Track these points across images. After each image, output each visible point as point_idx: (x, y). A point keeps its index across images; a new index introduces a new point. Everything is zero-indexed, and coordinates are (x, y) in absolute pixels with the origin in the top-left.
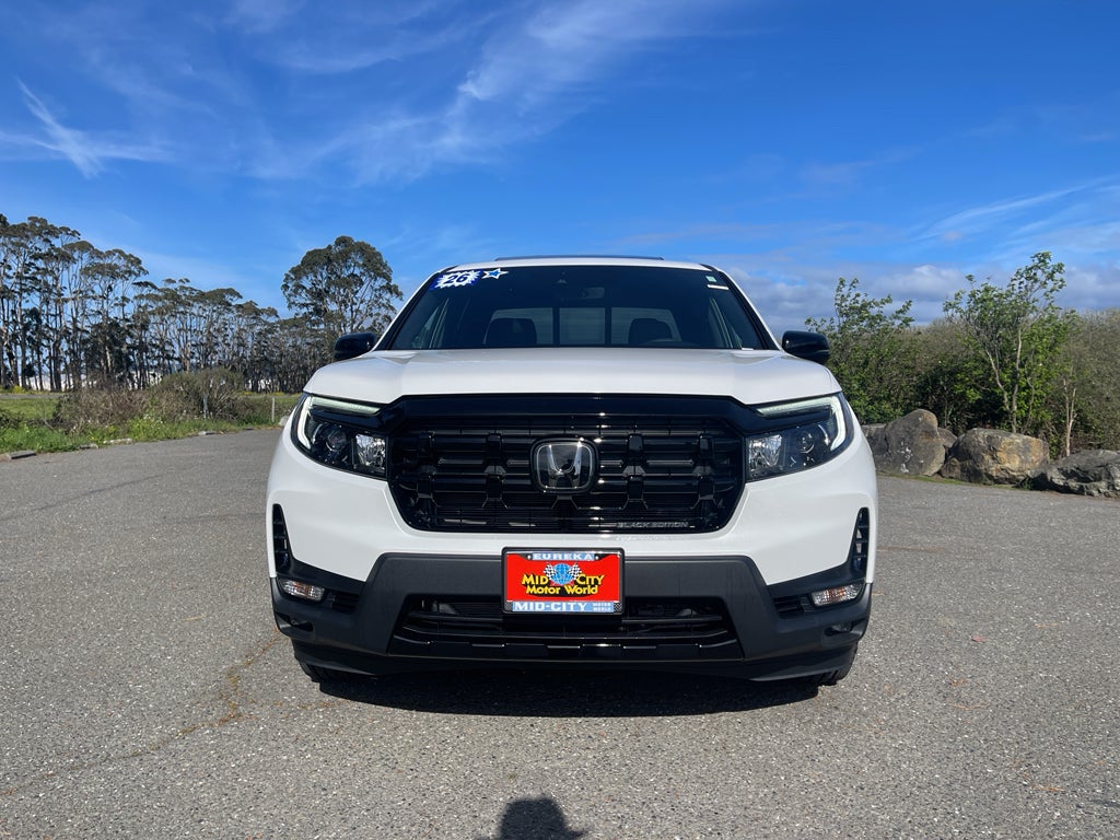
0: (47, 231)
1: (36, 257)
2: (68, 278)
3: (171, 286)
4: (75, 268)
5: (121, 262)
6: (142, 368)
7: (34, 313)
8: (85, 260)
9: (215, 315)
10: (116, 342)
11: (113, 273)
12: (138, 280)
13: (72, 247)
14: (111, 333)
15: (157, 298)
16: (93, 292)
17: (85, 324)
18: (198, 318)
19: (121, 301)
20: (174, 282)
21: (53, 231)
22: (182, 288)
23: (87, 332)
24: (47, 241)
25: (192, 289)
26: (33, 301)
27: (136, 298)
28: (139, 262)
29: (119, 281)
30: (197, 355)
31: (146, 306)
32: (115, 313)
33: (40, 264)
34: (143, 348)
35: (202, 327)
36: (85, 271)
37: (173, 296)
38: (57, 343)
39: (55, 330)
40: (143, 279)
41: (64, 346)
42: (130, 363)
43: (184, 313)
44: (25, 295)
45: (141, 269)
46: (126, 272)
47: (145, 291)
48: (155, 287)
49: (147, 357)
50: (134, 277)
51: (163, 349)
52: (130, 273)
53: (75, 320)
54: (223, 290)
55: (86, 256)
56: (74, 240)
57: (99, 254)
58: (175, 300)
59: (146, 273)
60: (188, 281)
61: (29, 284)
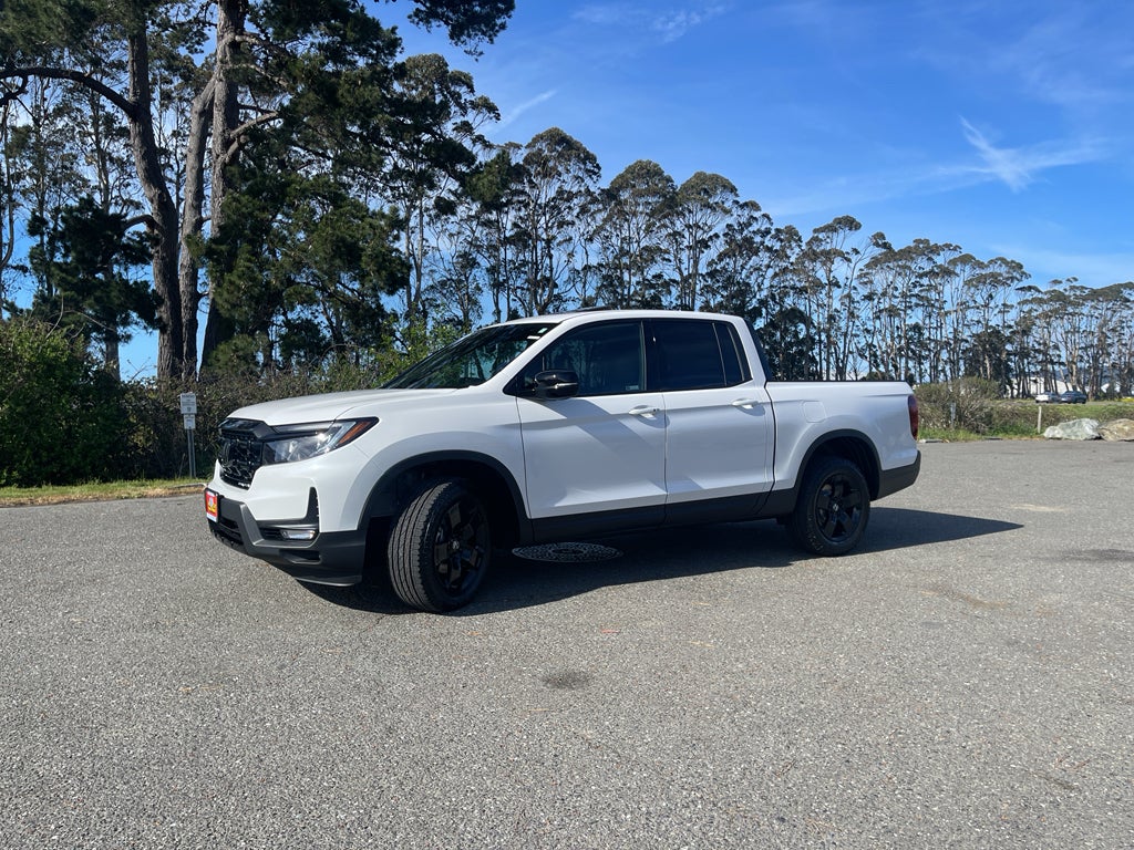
0: (930, 250)
1: (921, 276)
2: (951, 291)
3: (1060, 288)
4: (958, 282)
5: (1003, 270)
6: (1022, 374)
7: (917, 328)
8: (966, 272)
9: (1109, 313)
10: (995, 350)
11: (995, 280)
12: (1021, 285)
13: (953, 262)
14: (992, 341)
15: (1040, 301)
16: (975, 302)
17: (966, 334)
18: (1088, 319)
19: (1004, 309)
20: (1060, 282)
21: (936, 250)
22: (1072, 288)
23: (967, 341)
24: (930, 259)
25: (1083, 287)
26: (916, 316)
27: (1019, 304)
28: (1020, 266)
29: (1001, 288)
30: (1086, 358)
31: (1030, 311)
32: (995, 321)
33: (925, 281)
34: (1023, 353)
35: (1094, 328)
36: (968, 283)
37: (1058, 297)
38: (937, 354)
39: (936, 341)
40: (1025, 283)
41: (944, 355)
42: (1009, 369)
43: (1073, 314)
44: (909, 311)
45: (1024, 273)
46: (1007, 279)
47: (1028, 296)
48: (1039, 291)
49: (1029, 363)
50: (1016, 282)
51: (1045, 354)
52: (1012, 279)
53: (955, 330)
54: (1121, 285)
55: (967, 268)
56: (957, 255)
57: (981, 265)
58: (1062, 302)
59: (1028, 276)
60: (1076, 279)
61: (914, 300)
